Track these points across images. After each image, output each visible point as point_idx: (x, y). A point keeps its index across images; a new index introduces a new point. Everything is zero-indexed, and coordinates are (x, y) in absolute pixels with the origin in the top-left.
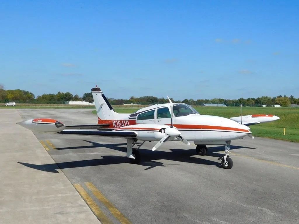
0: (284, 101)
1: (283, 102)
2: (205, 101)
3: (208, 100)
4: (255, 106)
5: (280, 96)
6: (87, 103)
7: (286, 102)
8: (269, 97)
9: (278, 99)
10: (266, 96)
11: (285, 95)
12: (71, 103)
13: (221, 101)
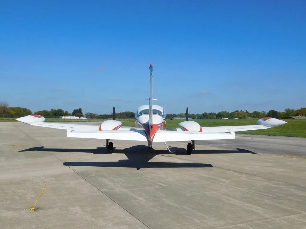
0: (243, 115)
2: (173, 116)
3: (176, 115)
4: (216, 119)
5: (237, 111)
6: (78, 118)
8: (227, 111)
9: (236, 113)
10: (225, 111)
11: (241, 110)
12: (64, 117)
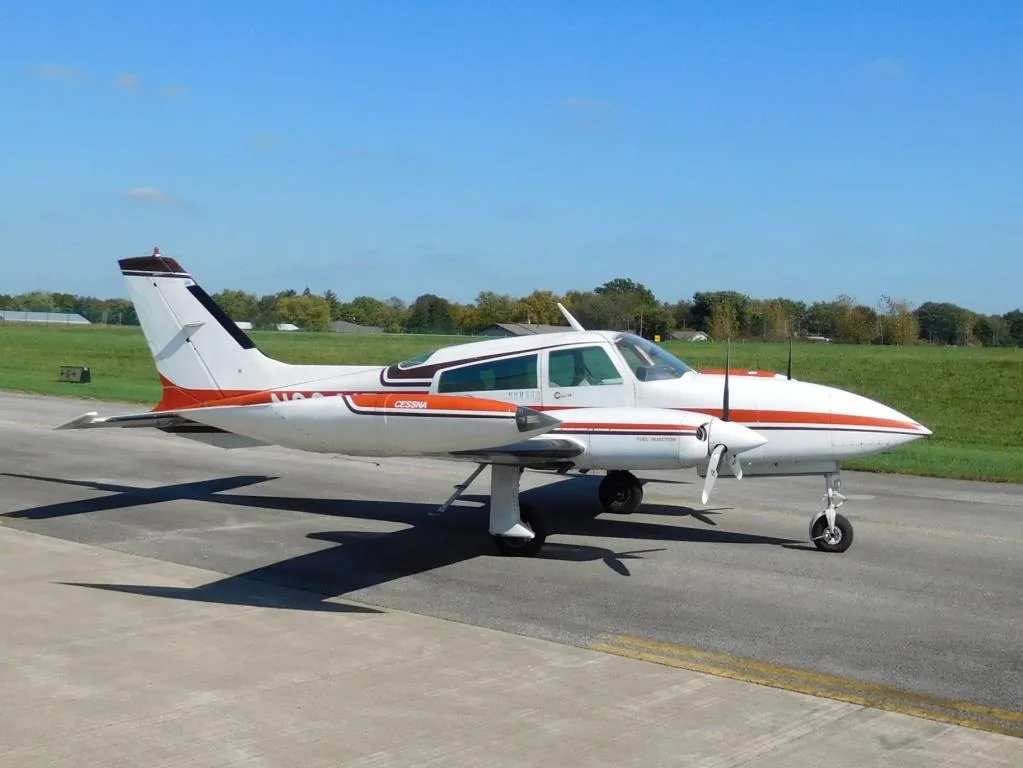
0: (313, 309)
1: (308, 315)
5: (290, 294)
7: (318, 315)
9: (286, 300)
11: (307, 289)
13: (65, 304)
